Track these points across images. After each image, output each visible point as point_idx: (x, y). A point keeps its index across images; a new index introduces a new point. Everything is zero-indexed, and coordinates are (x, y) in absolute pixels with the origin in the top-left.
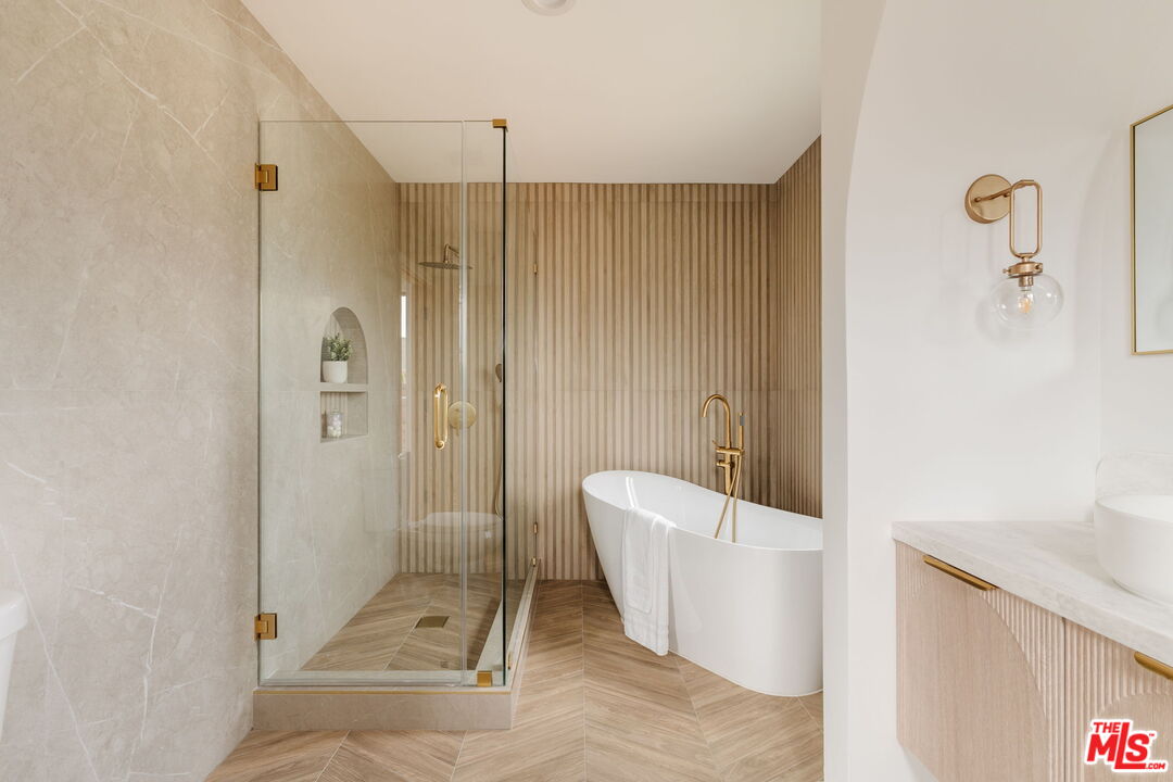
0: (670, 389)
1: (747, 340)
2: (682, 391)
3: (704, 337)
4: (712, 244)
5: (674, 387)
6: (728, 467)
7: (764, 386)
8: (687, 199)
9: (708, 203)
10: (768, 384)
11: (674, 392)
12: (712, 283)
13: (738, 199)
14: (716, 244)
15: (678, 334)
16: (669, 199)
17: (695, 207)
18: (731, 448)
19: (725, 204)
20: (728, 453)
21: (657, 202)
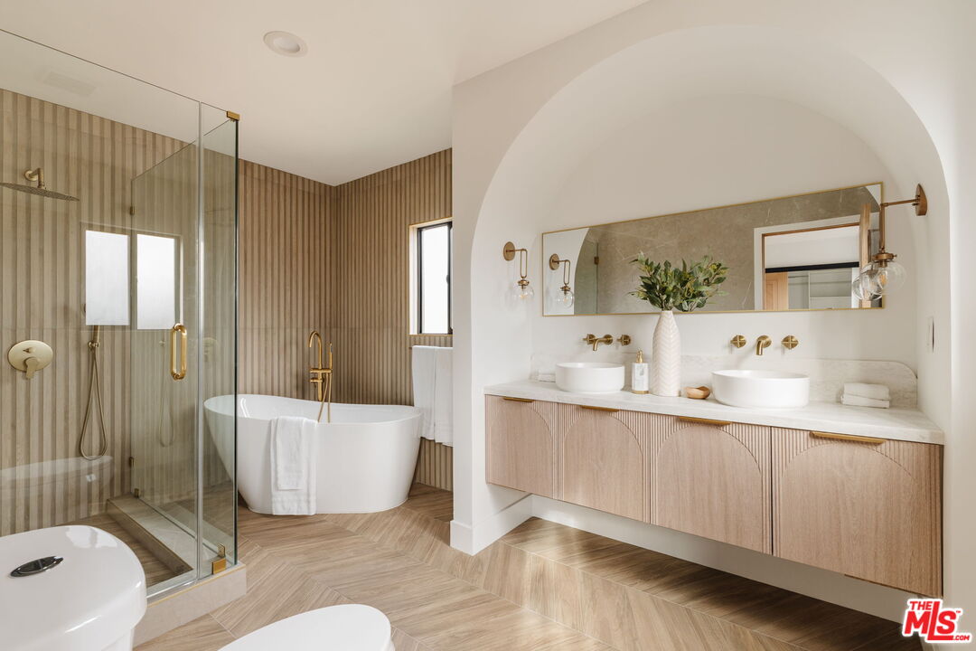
0: (263, 327)
1: (317, 293)
2: (272, 328)
3: (288, 288)
4: (294, 219)
5: (266, 325)
6: (320, 382)
7: (328, 325)
8: (276, 182)
9: (291, 188)
10: (330, 323)
11: (266, 329)
12: (294, 249)
13: (312, 191)
14: (297, 220)
15: (269, 284)
16: (263, 177)
17: (282, 189)
18: (322, 369)
19: (303, 192)
20: (320, 372)
21: (252, 177)
